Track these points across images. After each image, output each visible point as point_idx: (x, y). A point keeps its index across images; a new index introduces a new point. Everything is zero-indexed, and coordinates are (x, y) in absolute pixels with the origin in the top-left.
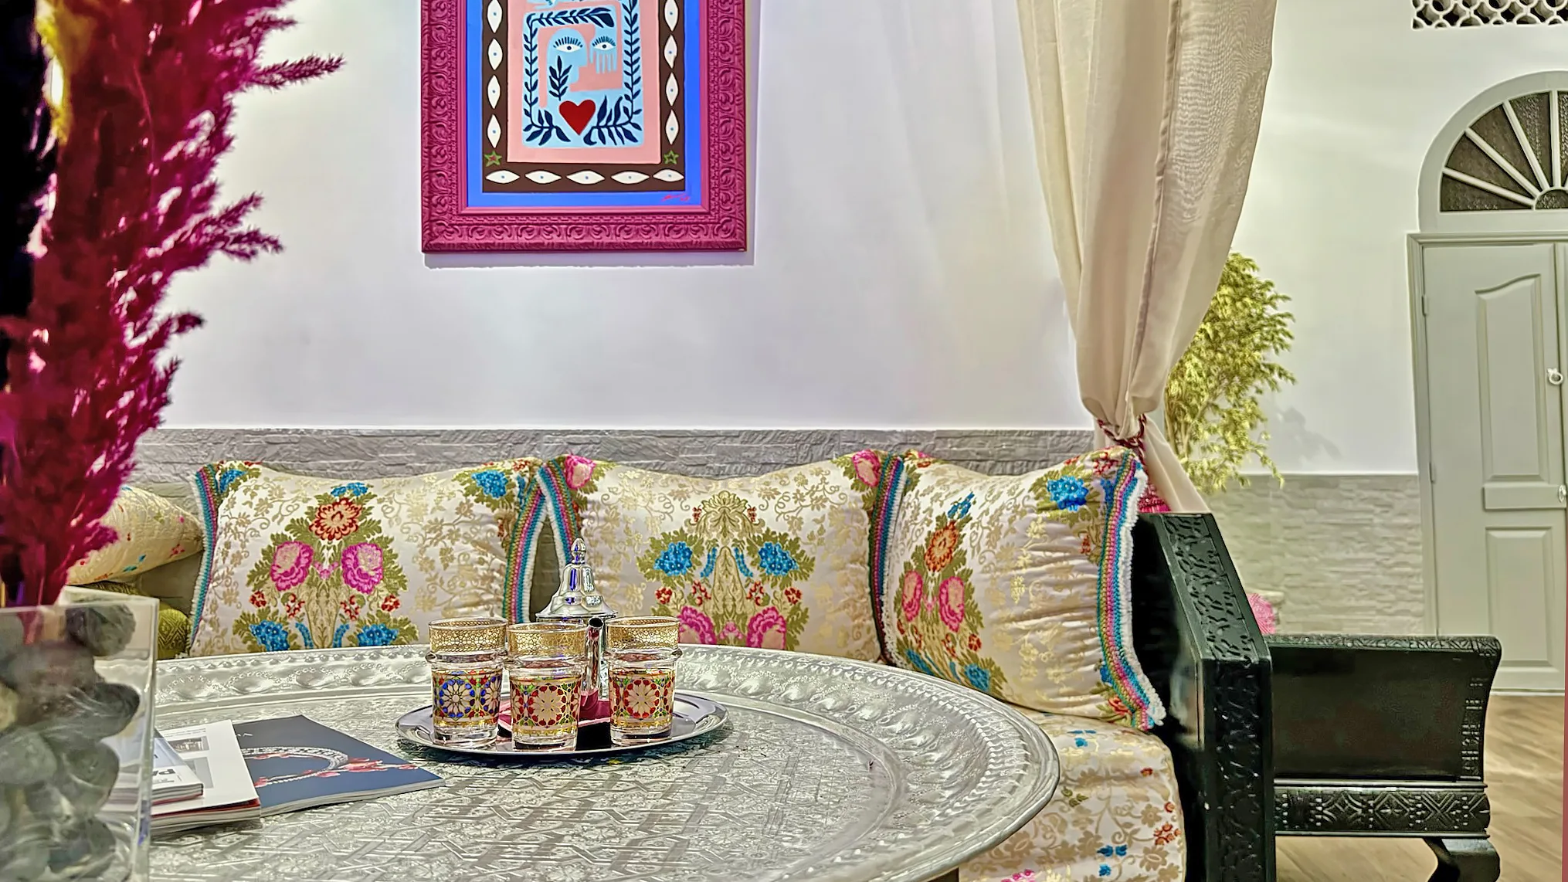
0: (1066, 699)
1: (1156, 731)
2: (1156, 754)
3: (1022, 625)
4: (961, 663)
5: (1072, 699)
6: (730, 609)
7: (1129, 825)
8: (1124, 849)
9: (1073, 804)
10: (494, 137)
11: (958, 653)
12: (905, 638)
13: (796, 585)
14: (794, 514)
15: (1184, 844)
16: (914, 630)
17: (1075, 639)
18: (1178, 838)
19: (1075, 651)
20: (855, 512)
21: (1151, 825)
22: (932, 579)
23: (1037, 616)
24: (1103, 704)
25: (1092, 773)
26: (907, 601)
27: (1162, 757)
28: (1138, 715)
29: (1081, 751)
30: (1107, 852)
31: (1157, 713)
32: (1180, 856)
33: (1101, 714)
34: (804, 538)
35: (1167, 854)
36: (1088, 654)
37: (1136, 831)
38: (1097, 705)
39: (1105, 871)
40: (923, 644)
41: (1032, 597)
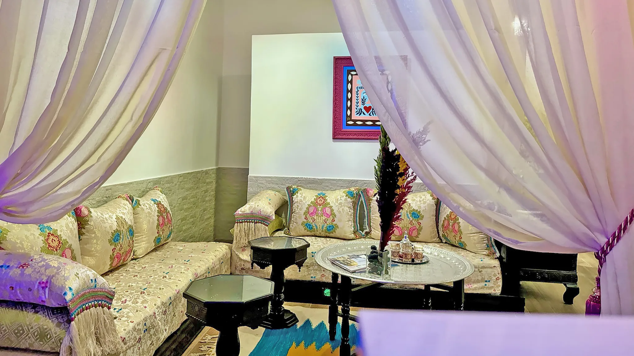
0: (479, 251)
1: (497, 258)
2: (497, 263)
3: (471, 235)
4: (457, 241)
5: (481, 251)
6: (405, 226)
7: (491, 277)
8: (489, 281)
9: (480, 272)
10: (349, 114)
11: (457, 239)
12: (444, 234)
13: (420, 221)
14: (419, 205)
15: (502, 281)
16: (447, 233)
17: (482, 239)
18: (500, 280)
19: (482, 241)
20: (433, 205)
21: (495, 277)
22: (451, 222)
23: (474, 233)
24: (487, 252)
25: (484, 266)
26: (445, 226)
27: (498, 264)
28: (494, 254)
29: (482, 262)
30: (486, 281)
31: (498, 255)
32: (501, 283)
33: (487, 254)
34: (421, 211)
35: (498, 282)
36: (484, 242)
37: (492, 278)
38: (486, 252)
39: (485, 285)
40: (449, 236)
41: (473, 230)
